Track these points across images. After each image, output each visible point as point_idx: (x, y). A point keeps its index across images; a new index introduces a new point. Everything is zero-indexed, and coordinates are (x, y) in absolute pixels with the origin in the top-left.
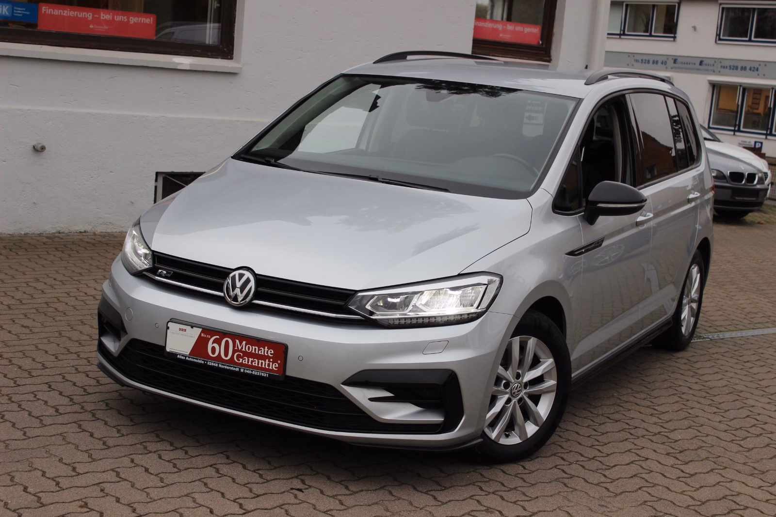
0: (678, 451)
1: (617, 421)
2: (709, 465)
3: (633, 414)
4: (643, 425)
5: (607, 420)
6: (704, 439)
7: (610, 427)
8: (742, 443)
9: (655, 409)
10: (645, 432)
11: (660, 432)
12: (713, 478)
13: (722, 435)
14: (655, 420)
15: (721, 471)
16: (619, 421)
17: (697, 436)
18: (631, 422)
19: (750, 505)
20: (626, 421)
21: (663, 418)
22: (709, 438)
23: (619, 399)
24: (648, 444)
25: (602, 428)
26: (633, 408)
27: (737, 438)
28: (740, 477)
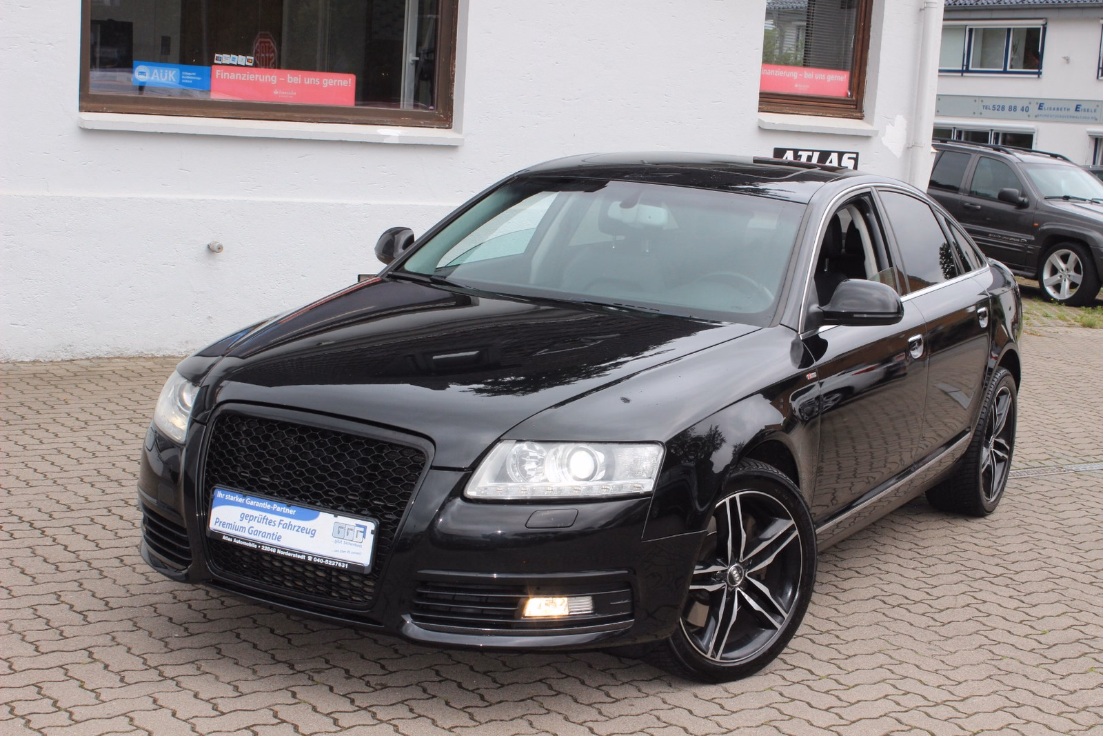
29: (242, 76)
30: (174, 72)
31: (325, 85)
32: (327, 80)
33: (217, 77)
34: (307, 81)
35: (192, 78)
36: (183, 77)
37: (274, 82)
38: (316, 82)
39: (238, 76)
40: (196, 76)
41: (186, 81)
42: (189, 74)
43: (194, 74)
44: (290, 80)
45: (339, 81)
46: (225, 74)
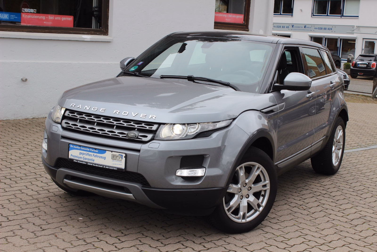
0: (336, 200)
1: (307, 190)
2: (350, 206)
3: (312, 186)
4: (318, 191)
5: (303, 189)
6: (345, 195)
7: (304, 192)
8: (361, 196)
9: (321, 184)
10: (320, 194)
11: (326, 193)
12: (353, 210)
13: (352, 193)
14: (322, 188)
15: (356, 208)
16: (308, 189)
17: (342, 194)
18: (313, 190)
19: (371, 220)
20: (311, 189)
21: (326, 188)
22: (347, 194)
23: (305, 180)
24: (322, 198)
25: (302, 193)
26: (312, 184)
27: (359, 194)
28: (363, 209)
29: (32, 17)
30: (7, 15)
31: (62, 20)
32: (63, 18)
33: (23, 17)
34: (56, 18)
35: (14, 17)
36: (11, 17)
37: (44, 19)
38: (59, 19)
39: (31, 16)
40: (15, 17)
41: (12, 18)
42: (13, 16)
43: (14, 16)
44: (50, 18)
45: (67, 18)
46: (26, 16)
